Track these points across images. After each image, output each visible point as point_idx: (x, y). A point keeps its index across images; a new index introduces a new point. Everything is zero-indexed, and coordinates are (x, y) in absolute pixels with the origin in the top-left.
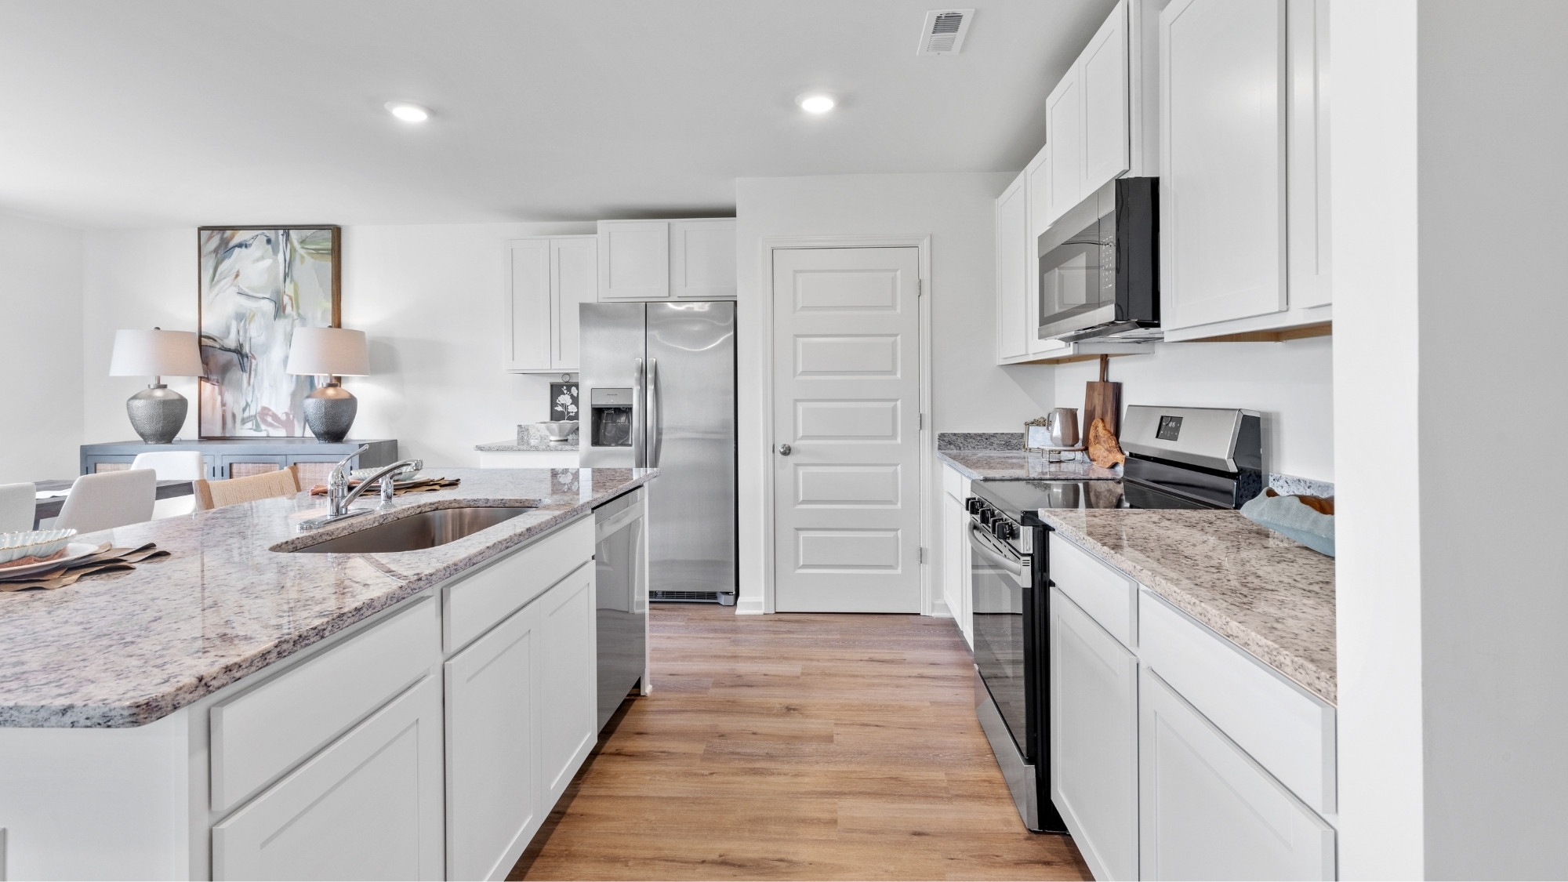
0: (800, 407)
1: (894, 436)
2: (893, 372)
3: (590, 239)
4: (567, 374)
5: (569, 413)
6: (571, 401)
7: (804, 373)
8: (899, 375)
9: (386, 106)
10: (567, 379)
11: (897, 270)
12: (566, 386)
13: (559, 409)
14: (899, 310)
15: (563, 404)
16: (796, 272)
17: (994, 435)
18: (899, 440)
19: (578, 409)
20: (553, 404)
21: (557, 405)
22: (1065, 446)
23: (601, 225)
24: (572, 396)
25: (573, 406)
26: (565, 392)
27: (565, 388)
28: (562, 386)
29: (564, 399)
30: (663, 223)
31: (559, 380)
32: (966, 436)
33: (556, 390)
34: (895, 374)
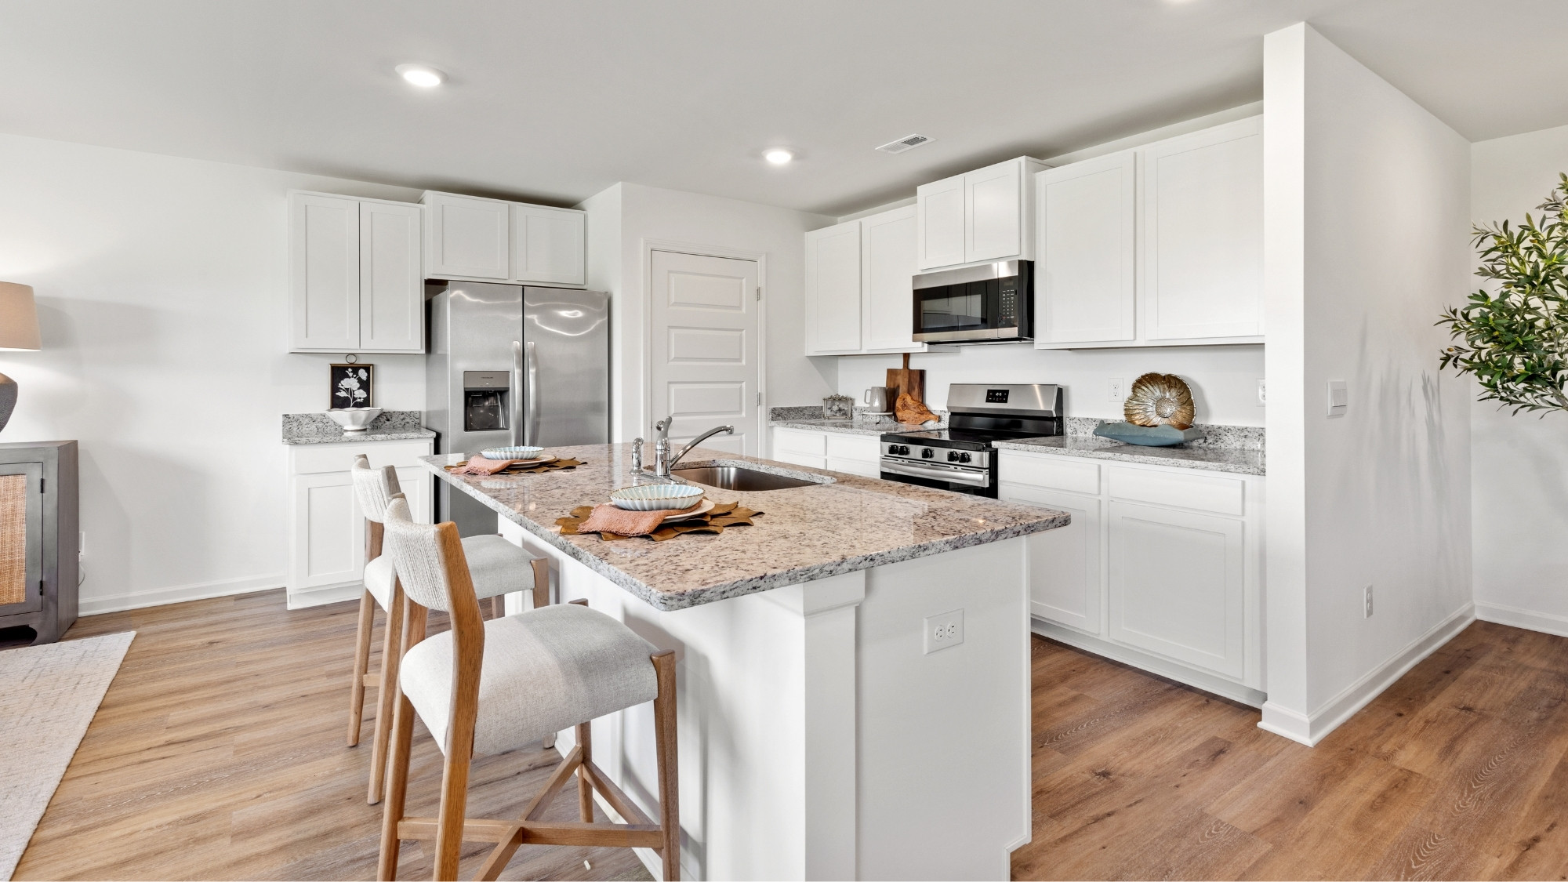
0: (673, 388)
1: (740, 411)
2: (739, 360)
3: (415, 208)
4: (353, 354)
5: (355, 399)
6: (358, 385)
7: (676, 359)
8: (744, 362)
9: (397, 69)
10: (352, 360)
11: (743, 278)
12: (351, 368)
13: (342, 394)
14: (744, 310)
15: (347, 389)
16: (669, 272)
17: (806, 408)
18: (744, 414)
19: (368, 394)
20: (335, 388)
21: (338, 390)
22: (882, 412)
23: (429, 195)
24: (360, 380)
25: (361, 391)
26: (351, 375)
27: (350, 370)
28: (347, 368)
29: (350, 383)
30: (504, 204)
31: (342, 361)
32: (789, 410)
33: (338, 373)
34: (741, 361)
